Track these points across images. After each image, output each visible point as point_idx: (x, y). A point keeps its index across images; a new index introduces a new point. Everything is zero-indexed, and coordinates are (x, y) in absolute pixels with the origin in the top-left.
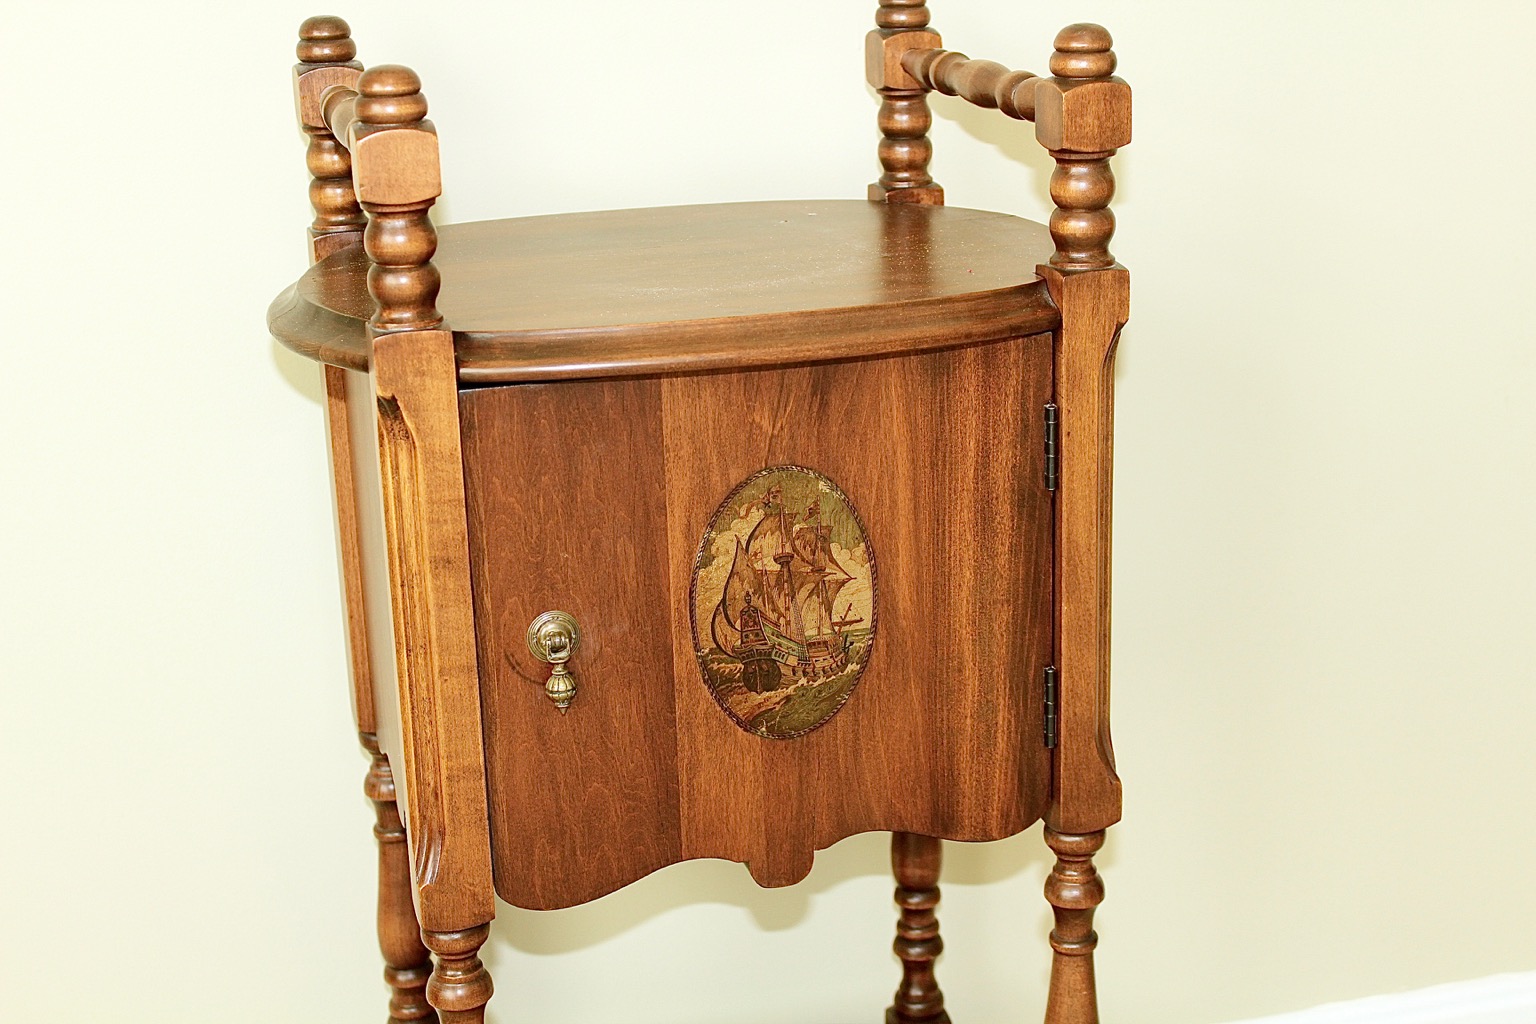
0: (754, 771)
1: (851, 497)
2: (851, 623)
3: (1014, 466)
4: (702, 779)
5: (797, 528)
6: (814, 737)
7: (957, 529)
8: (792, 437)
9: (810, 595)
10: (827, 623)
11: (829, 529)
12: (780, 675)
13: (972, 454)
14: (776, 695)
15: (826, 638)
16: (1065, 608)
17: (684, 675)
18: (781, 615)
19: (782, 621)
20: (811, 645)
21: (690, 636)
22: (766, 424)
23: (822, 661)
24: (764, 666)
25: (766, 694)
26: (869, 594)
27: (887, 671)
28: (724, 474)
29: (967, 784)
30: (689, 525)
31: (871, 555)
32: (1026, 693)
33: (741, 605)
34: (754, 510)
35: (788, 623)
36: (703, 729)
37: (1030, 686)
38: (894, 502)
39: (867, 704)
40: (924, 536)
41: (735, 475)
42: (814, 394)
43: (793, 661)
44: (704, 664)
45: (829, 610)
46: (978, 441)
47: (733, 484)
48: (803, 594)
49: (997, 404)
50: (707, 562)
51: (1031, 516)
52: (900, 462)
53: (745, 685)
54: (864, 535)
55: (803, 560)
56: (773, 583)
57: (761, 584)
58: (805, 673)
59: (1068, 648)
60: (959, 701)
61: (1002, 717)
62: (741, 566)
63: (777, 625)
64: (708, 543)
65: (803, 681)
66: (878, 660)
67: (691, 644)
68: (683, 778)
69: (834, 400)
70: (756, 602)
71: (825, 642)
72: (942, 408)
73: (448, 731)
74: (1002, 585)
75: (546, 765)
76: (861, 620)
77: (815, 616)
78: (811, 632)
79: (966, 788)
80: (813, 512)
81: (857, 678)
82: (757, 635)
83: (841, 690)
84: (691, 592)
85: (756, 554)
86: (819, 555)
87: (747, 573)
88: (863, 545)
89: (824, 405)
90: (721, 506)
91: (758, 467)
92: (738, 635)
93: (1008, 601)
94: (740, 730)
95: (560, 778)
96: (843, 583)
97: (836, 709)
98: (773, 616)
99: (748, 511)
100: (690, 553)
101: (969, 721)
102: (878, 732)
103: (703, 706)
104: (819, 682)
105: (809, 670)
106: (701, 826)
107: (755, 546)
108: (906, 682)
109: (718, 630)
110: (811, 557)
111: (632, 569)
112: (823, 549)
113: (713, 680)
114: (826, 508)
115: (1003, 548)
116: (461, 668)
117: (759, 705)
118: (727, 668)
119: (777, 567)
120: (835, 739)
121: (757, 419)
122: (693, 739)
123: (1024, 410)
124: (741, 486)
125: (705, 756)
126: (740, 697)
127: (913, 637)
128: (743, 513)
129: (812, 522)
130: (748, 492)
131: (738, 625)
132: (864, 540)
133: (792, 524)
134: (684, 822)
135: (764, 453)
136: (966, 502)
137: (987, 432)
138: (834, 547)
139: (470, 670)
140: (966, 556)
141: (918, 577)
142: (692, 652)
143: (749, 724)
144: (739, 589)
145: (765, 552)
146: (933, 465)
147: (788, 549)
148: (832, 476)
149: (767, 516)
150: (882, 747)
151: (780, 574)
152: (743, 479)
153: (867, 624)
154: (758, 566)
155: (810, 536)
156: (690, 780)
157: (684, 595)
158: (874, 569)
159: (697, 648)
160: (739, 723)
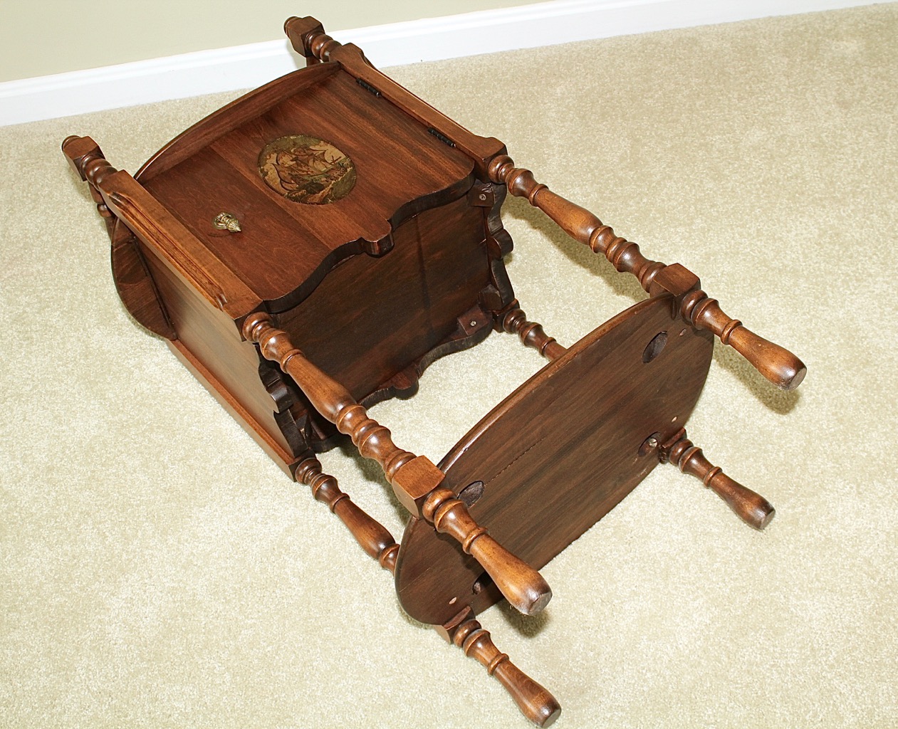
0: (338, 213)
1: (306, 134)
4: (318, 226)
6: (353, 192)
8: (270, 134)
17: (284, 204)
21: (276, 194)
22: (258, 137)
27: (364, 163)
28: (253, 153)
30: (251, 171)
36: (305, 213)
38: (324, 128)
39: (366, 174)
40: (343, 128)
41: (257, 152)
43: (324, 179)
47: (258, 154)
60: (403, 155)
64: (262, 171)
66: (358, 162)
67: (279, 195)
68: (312, 231)
75: (249, 254)
77: (321, 165)
81: (354, 171)
84: (267, 184)
89: (275, 122)
91: (264, 146)
94: (321, 206)
95: (258, 254)
96: (324, 153)
100: (258, 176)
102: (378, 178)
103: (299, 207)
106: (330, 237)
107: (280, 162)
108: (375, 162)
109: (286, 187)
111: (239, 191)
115: (377, 116)
120: (362, 189)
122: (303, 217)
125: (312, 219)
127: (365, 151)
131: (292, 182)
134: (322, 240)
136: (350, 114)
138: (311, 147)
140: (365, 125)
141: (352, 138)
142: (281, 197)
144: (285, 174)
148: (293, 134)
149: (278, 154)
150: (384, 181)
151: (297, 164)
152: (261, 151)
154: (287, 165)
156: (313, 228)
157: (265, 185)
158: (332, 144)
159: (282, 195)
160: (318, 204)
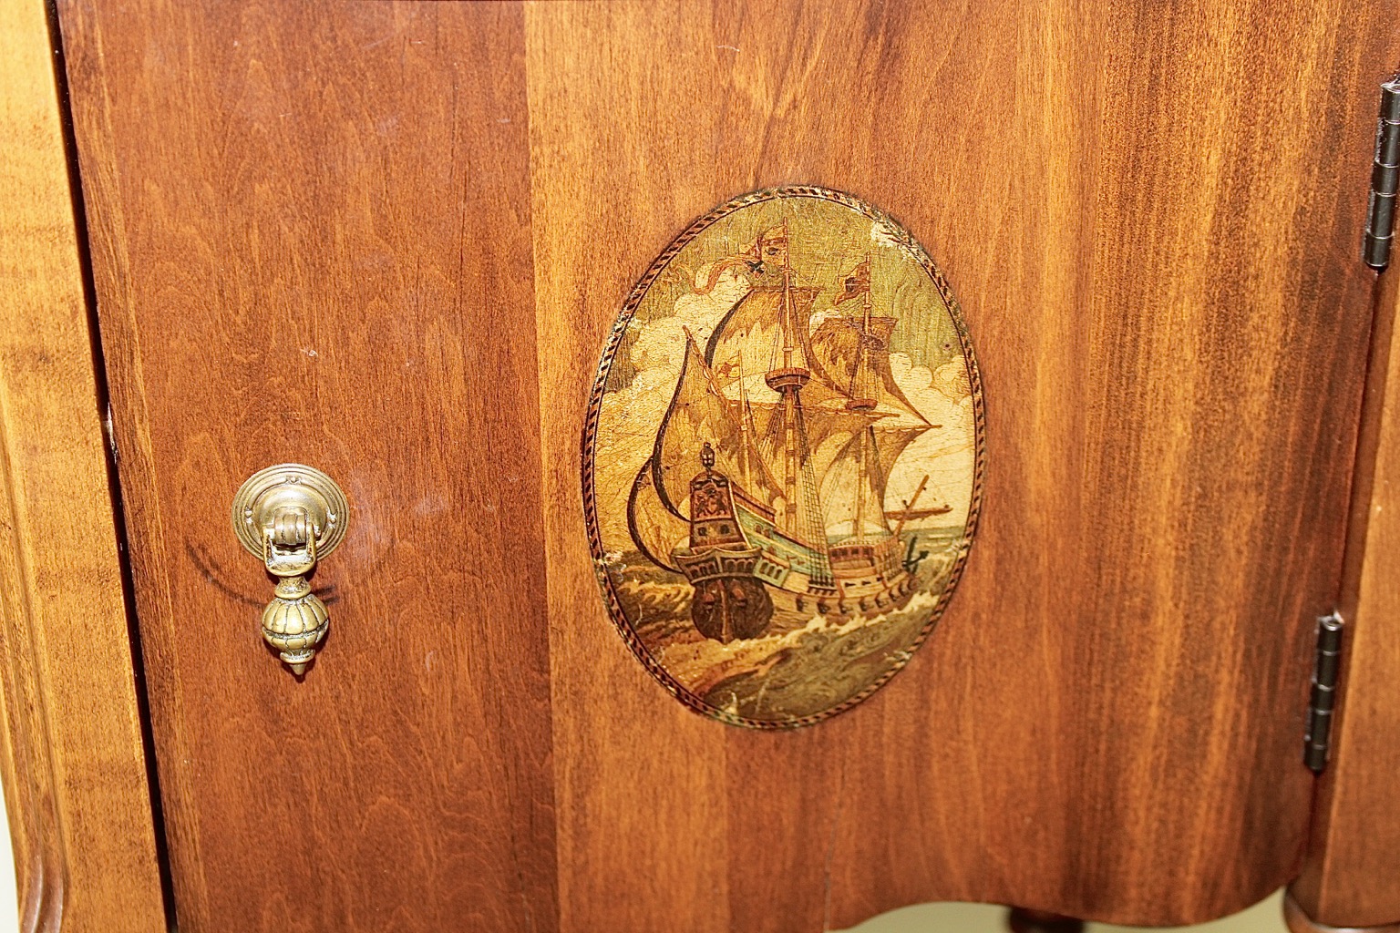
0: (711, 787)
1: (941, 259)
2: (924, 514)
3: (1301, 211)
4: (601, 797)
5: (817, 319)
6: (835, 727)
7: (1164, 336)
8: (816, 126)
9: (841, 455)
10: (873, 511)
11: (890, 323)
12: (769, 609)
13: (1211, 181)
14: (758, 649)
15: (871, 541)
16: (1377, 509)
17: (569, 600)
18: (776, 493)
19: (779, 505)
20: (836, 555)
21: (582, 525)
22: (759, 95)
23: (859, 585)
24: (738, 591)
25: (740, 645)
26: (965, 460)
27: (995, 609)
28: (664, 196)
29: (1140, 823)
30: (582, 302)
31: (977, 380)
32: (1276, 663)
33: (692, 469)
34: (726, 276)
35: (791, 510)
36: (606, 705)
37: (1287, 651)
38: (1033, 274)
39: (948, 671)
40: (1093, 347)
41: (688, 203)
42: (871, 31)
43: (798, 583)
44: (611, 582)
45: (880, 487)
46: (1227, 154)
47: (682, 220)
48: (824, 453)
49: (1278, 75)
50: (620, 378)
51: (1326, 319)
52: (1053, 191)
53: (697, 626)
54: (965, 338)
55: (829, 385)
56: (761, 427)
57: (735, 430)
58: (822, 608)
59: (1376, 586)
60: (1138, 673)
61: (1223, 707)
62: (696, 389)
63: (767, 511)
64: (623, 340)
65: (818, 622)
66: (976, 589)
67: (585, 540)
68: (565, 794)
69: (915, 48)
70: (725, 464)
71: (868, 551)
72: (1154, 79)
73: (62, 694)
74: (1248, 454)
75: (280, 760)
76: (946, 510)
77: (850, 497)
78: (839, 529)
79: (1138, 832)
80: (854, 287)
81: (930, 623)
82: (724, 530)
83: (895, 643)
84: (586, 439)
85: (727, 368)
86: (865, 375)
87: (707, 407)
88: (959, 360)
89: (891, 57)
90: (653, 265)
91: (737, 186)
92: (683, 528)
93: (1259, 485)
94: (684, 710)
95: (311, 784)
96: (912, 435)
97: (884, 678)
98: (760, 495)
99: (713, 280)
100: (585, 360)
101: (1154, 712)
102: (968, 725)
103: (607, 661)
104: (851, 625)
105: (831, 602)
106: (599, 880)
107: (724, 351)
108: (1032, 632)
109: (641, 517)
110: (846, 380)
111: (458, 388)
112: (874, 365)
113: (626, 612)
114: (883, 279)
115: (1259, 374)
116: (85, 575)
117: (725, 665)
118: (659, 591)
119: (773, 397)
120: (879, 733)
121: (740, 81)
122: (584, 724)
123: (1337, 91)
124: (696, 226)
125: (608, 754)
126: (686, 648)
127: (1052, 546)
128: (701, 282)
129: (852, 308)
130: (713, 239)
131: (684, 509)
132: (966, 349)
133: (809, 311)
134: (564, 876)
135: (752, 159)
136: (1189, 280)
137: (1249, 136)
138: (898, 364)
139: (103, 577)
140: (1179, 393)
141: (1074, 430)
142: (586, 561)
143: (703, 700)
144: (688, 439)
145: (747, 363)
146: (1125, 200)
147: (798, 361)
148: (900, 212)
149: (753, 292)
150: (972, 753)
151: (777, 413)
152: (704, 208)
153: (958, 517)
154: (731, 393)
155: (848, 337)
156: (579, 797)
157: (571, 444)
158: (982, 414)
159: (596, 550)
160: (681, 696)
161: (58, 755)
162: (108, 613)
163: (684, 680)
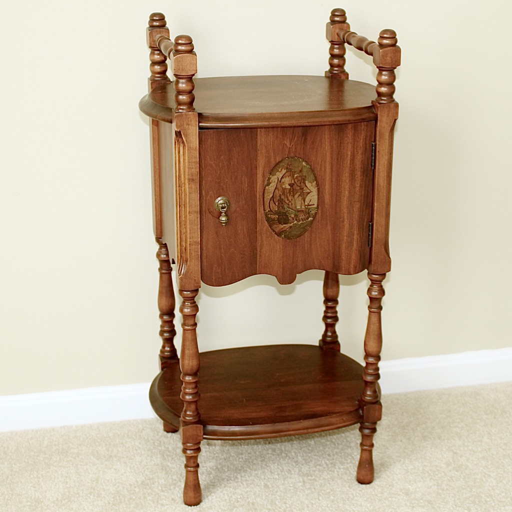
0: (280, 249)
1: (313, 167)
2: (311, 205)
3: (362, 161)
4: (263, 250)
5: (296, 176)
6: (298, 239)
7: (344, 178)
8: (295, 149)
9: (299, 196)
10: (303, 204)
11: (306, 176)
12: (289, 220)
13: (349, 156)
14: (287, 226)
15: (303, 209)
16: (376, 204)
17: (260, 218)
18: (290, 202)
19: (290, 203)
20: (298, 211)
21: (262, 206)
22: (288, 144)
23: (302, 216)
24: (284, 217)
25: (285, 225)
26: (316, 197)
27: (321, 220)
28: (275, 158)
29: (344, 256)
30: (264, 173)
31: (318, 185)
32: (363, 229)
33: (278, 198)
34: (283, 170)
35: (292, 204)
36: (265, 235)
37: (364, 228)
38: (325, 170)
39: (315, 230)
40: (334, 180)
41: (278, 159)
42: (303, 136)
43: (293, 216)
44: (266, 215)
45: (304, 201)
46: (351, 153)
47: (277, 161)
48: (296, 196)
49: (357, 141)
50: (268, 184)
51: (367, 176)
52: (327, 157)
53: (278, 222)
54: (316, 179)
55: (297, 185)
56: (288, 192)
57: (284, 192)
58: (296, 220)
59: (376, 217)
60: (343, 231)
61: (355, 237)
62: (278, 186)
63: (289, 205)
64: (269, 179)
65: (296, 222)
66: (319, 217)
67: (263, 208)
68: (258, 249)
69: (309, 138)
70: (283, 197)
71: (303, 211)
72: (341, 143)
73: (190, 230)
74: (357, 196)
75: (218, 242)
76: (314, 205)
77: (300, 202)
78: (298, 207)
79: (344, 258)
80: (301, 171)
81: (312, 222)
82: (282, 207)
83: (306, 226)
84: (263, 193)
85: (283, 183)
86: (302, 184)
87: (280, 189)
88: (315, 182)
89: (306, 139)
90: (273, 168)
91: (285, 157)
92: (276, 207)
93: (358, 201)
94: (276, 236)
95: (222, 247)
96: (309, 193)
97: (305, 231)
98: (287, 202)
99: (281, 170)
100: (264, 181)
101: (345, 237)
102: (318, 239)
103: (265, 228)
104: (300, 223)
105: (298, 219)
106: (263, 264)
107: (283, 180)
108: (327, 224)
109: (271, 205)
110: (299, 185)
111: (246, 185)
112: (303, 182)
113: (268, 220)
114: (305, 170)
115: (358, 185)
116: (195, 212)
117: (282, 229)
118: (273, 217)
119: (289, 187)
120: (304, 240)
121: (285, 143)
122: (262, 238)
123: (366, 144)
124: (280, 162)
125: (265, 243)
126: (277, 226)
127: (329, 210)
128: (280, 170)
129: (300, 174)
130: (281, 164)
131: (277, 204)
132: (316, 180)
133: (294, 175)
134: (258, 263)
135: (287, 153)
136: (347, 170)
137: (354, 150)
138: (307, 182)
139: (197, 212)
140: (346, 187)
141: (332, 192)
142: (263, 212)
143: (279, 234)
144: (278, 193)
145: (286, 182)
146: (337, 159)
147: (293, 182)
148: (306, 160)
149: (287, 172)
150: (318, 244)
151: (290, 189)
152: (280, 160)
153: (315, 206)
154: (284, 186)
155: (300, 178)
156: (260, 250)
157: (261, 194)
158: (318, 189)
159: (264, 210)
160: (276, 234)
161: (188, 240)
162: (197, 218)
163: (276, 231)
